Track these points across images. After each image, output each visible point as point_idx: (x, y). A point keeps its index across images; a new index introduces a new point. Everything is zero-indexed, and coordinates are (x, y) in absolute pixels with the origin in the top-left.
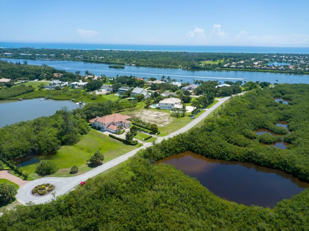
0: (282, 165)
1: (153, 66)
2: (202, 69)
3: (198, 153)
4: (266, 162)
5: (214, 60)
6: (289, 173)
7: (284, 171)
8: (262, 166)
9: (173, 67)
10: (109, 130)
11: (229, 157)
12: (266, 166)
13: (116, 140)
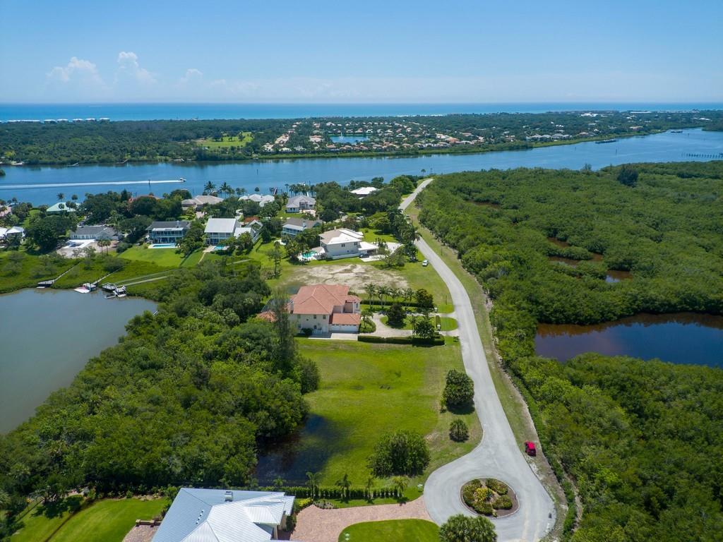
0: (686, 303)
1: (86, 163)
2: (224, 160)
3: (558, 322)
4: (665, 305)
5: (217, 138)
6: (703, 312)
7: (694, 311)
8: (662, 313)
9: (146, 161)
10: (337, 328)
11: (615, 315)
12: (667, 312)
13: (385, 344)
